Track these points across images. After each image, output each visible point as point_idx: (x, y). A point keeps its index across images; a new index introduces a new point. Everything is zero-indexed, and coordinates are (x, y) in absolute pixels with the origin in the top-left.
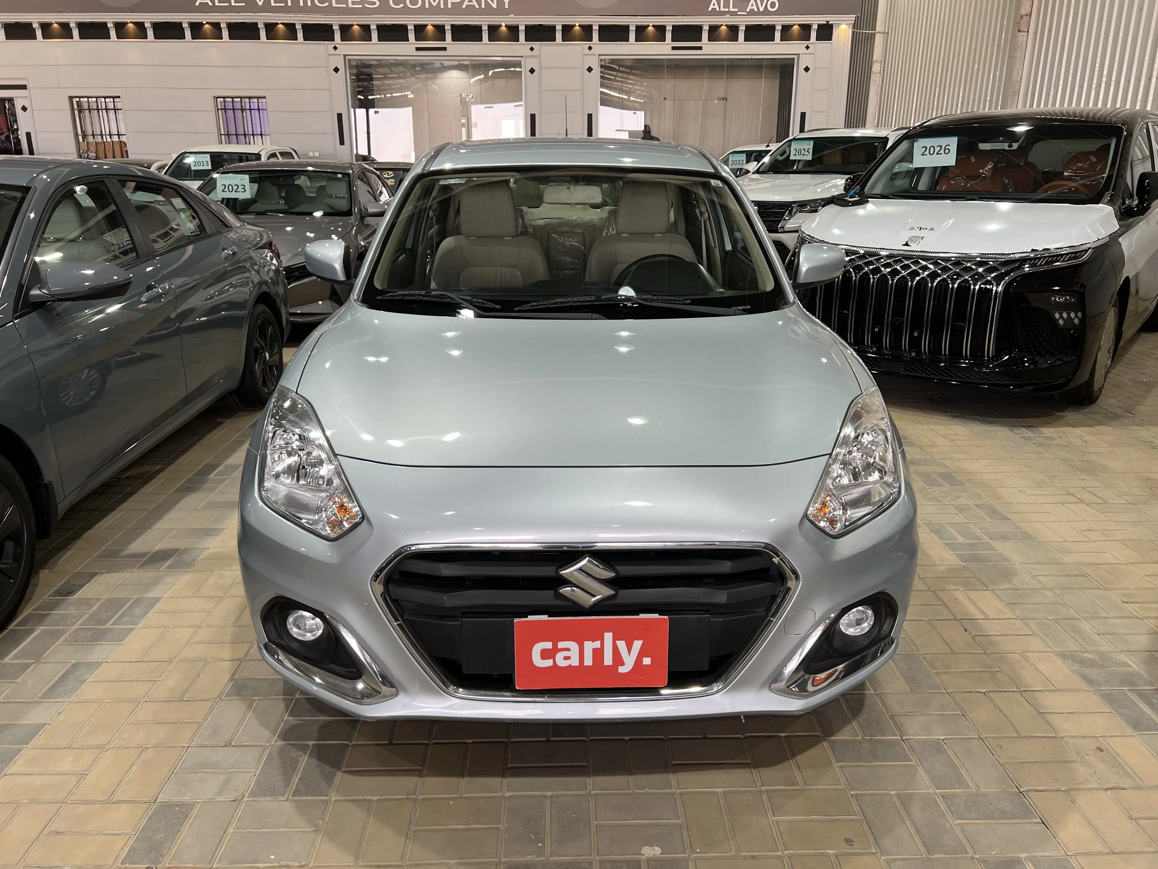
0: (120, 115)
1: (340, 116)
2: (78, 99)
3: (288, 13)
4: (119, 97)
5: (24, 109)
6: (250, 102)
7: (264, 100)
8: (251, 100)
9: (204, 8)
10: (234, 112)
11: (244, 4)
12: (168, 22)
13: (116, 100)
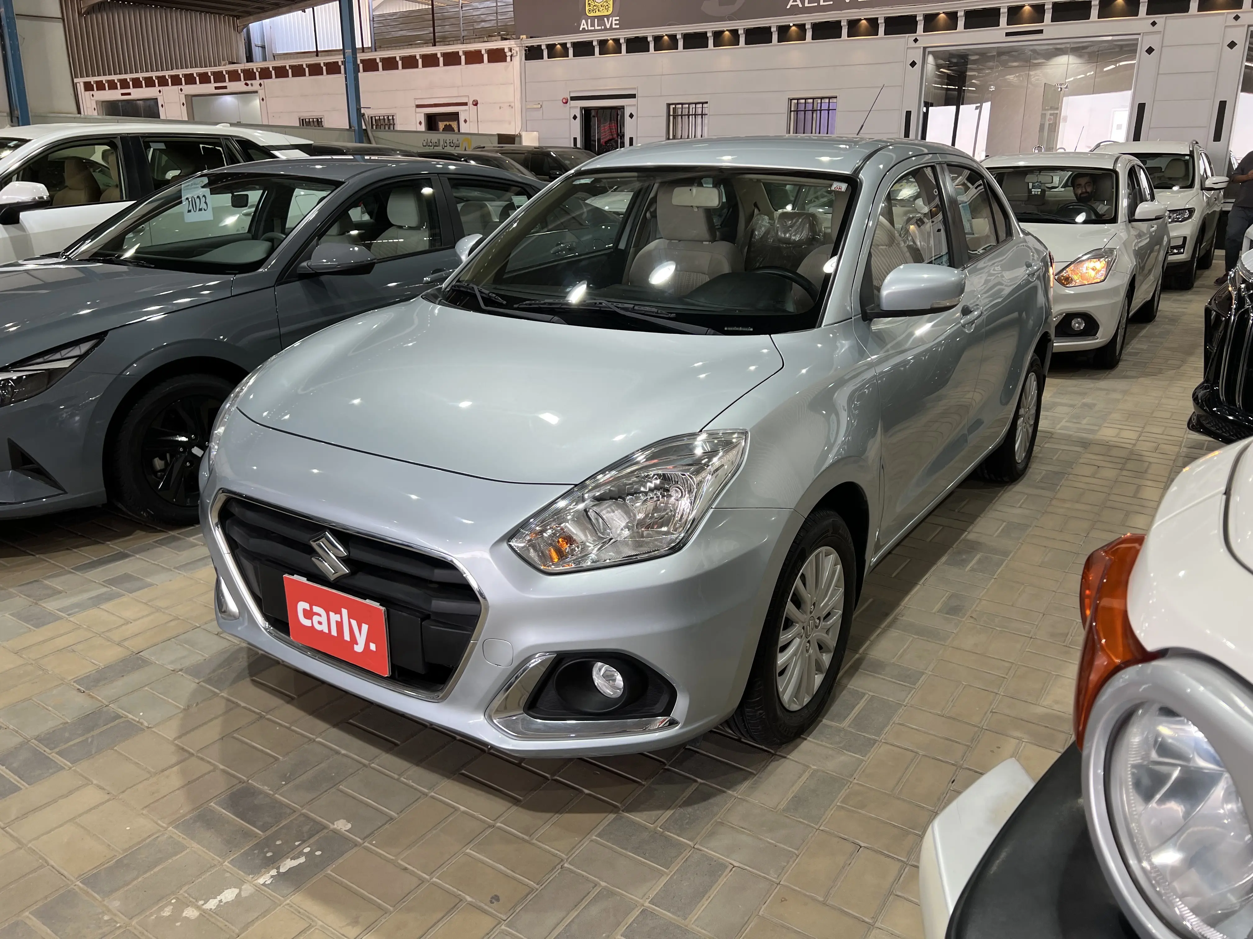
0: (706, 119)
1: (908, 114)
2: (674, 106)
3: (873, 7)
4: (707, 103)
5: (631, 116)
6: (821, 103)
7: (835, 100)
8: (823, 101)
9: (795, 10)
10: (805, 113)
11: (832, 3)
12: (759, 28)
13: (705, 105)
